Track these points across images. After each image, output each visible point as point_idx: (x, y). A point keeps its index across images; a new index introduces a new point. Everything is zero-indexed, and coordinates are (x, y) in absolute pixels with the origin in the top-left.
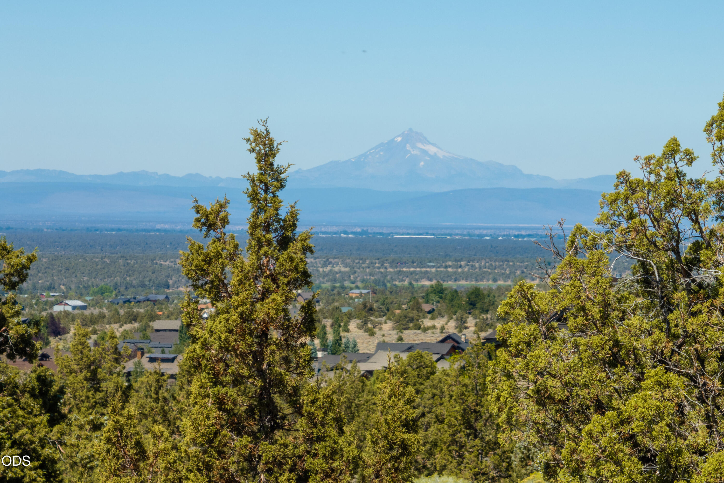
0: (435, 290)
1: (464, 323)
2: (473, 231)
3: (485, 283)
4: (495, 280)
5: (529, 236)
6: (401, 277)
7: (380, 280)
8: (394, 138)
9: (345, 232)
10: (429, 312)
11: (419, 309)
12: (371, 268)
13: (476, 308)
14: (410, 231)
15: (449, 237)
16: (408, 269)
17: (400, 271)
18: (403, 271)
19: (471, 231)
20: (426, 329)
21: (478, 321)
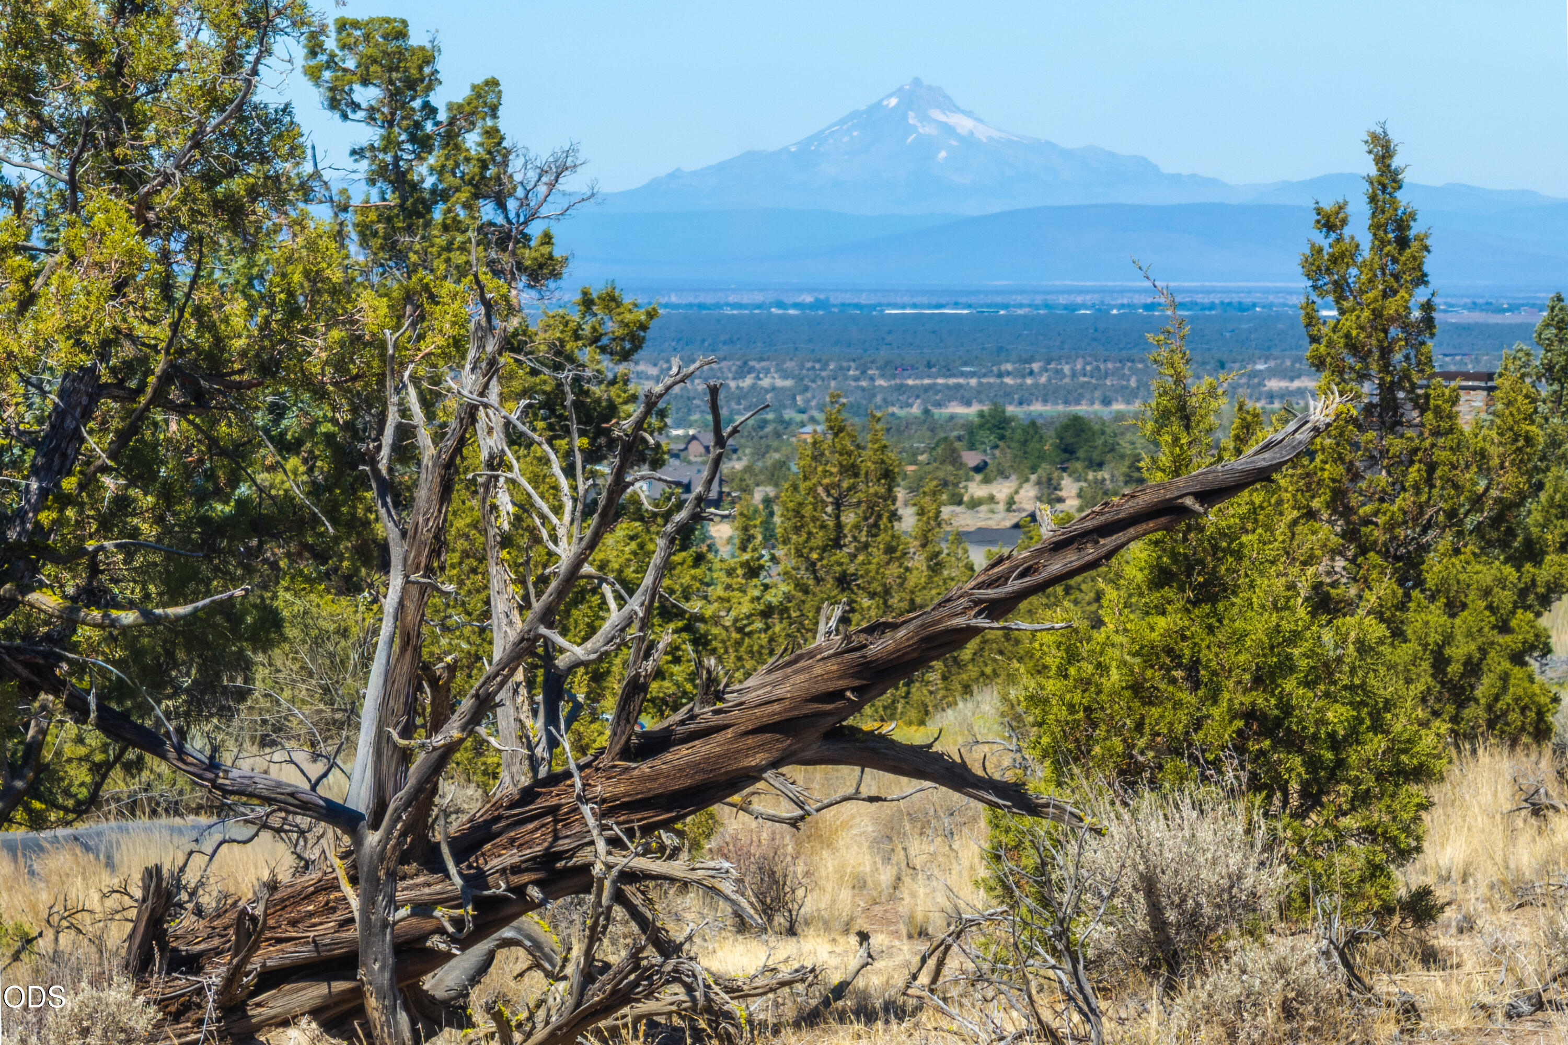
0: (988, 423)
1: (1056, 489)
2: (1053, 297)
3: (1086, 407)
4: (1106, 402)
6: (903, 398)
7: (859, 405)
8: (882, 100)
9: (780, 305)
10: (978, 469)
11: (953, 458)
12: (840, 378)
13: (1078, 459)
14: (919, 300)
15: (1003, 312)
16: (918, 382)
17: (902, 385)
18: (908, 385)
19: (1051, 298)
20: (974, 504)
21: (1084, 484)
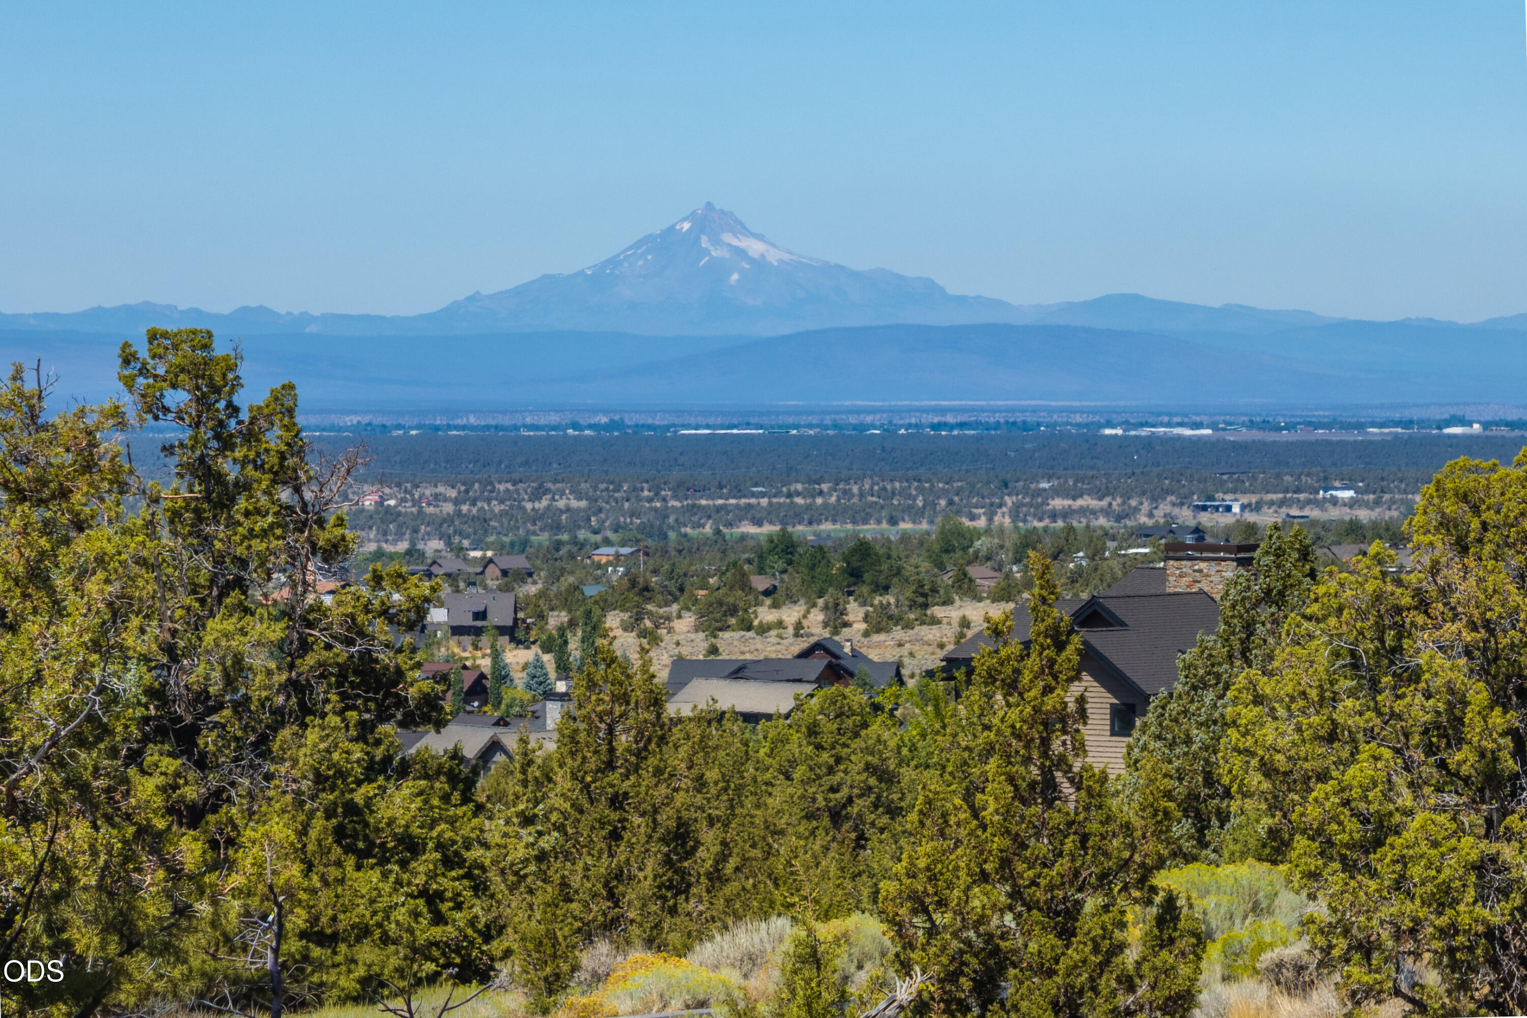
0: (777, 546)
1: (842, 614)
2: (844, 417)
3: (873, 526)
4: (893, 521)
5: (962, 425)
6: (695, 518)
7: (652, 526)
8: (675, 225)
9: (575, 426)
10: (767, 593)
11: (744, 584)
12: (633, 500)
13: (864, 582)
14: (711, 421)
15: (794, 432)
16: (711, 502)
17: (694, 506)
18: (700, 506)
19: (842, 418)
20: (763, 630)
21: (871, 609)
